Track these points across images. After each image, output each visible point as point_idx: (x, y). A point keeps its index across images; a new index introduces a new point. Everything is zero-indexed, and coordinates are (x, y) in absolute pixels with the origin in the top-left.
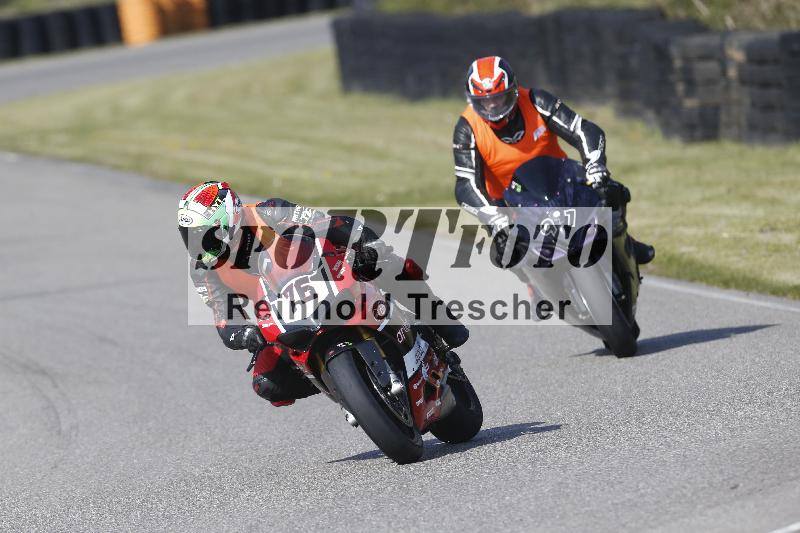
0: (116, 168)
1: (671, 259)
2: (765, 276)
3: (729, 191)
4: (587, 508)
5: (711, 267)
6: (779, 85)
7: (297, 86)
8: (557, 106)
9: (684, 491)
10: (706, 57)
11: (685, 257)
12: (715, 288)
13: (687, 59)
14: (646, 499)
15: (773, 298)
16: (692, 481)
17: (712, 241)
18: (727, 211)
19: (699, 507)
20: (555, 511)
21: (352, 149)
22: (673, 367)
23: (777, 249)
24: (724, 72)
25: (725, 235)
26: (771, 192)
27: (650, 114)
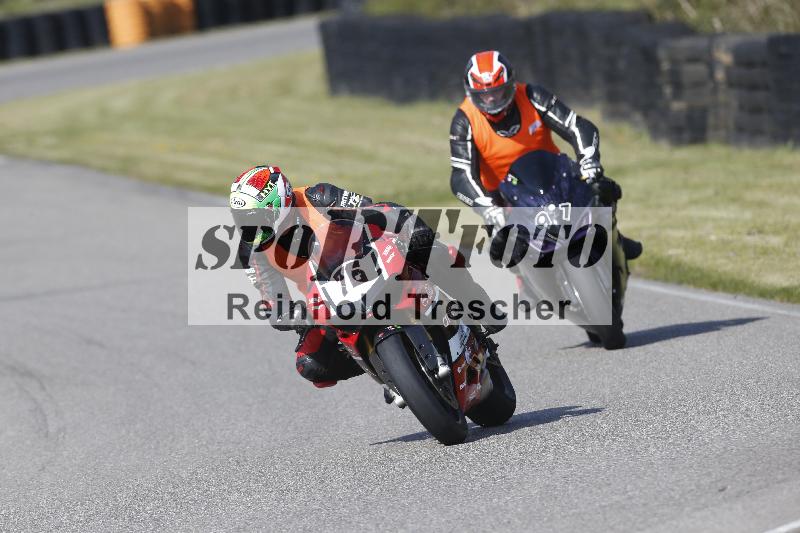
0: (103, 170)
1: (659, 262)
2: (753, 277)
3: (717, 193)
4: (574, 511)
5: (699, 270)
6: (767, 88)
7: (285, 89)
8: (553, 102)
9: (672, 493)
10: (694, 59)
11: (673, 260)
12: (703, 290)
13: (674, 62)
14: (634, 501)
15: (761, 300)
16: (681, 483)
17: (699, 243)
18: (714, 213)
19: (687, 509)
20: (543, 513)
21: (339, 151)
22: (661, 369)
23: (765, 252)
24: (711, 75)
25: (713, 238)
26: (759, 195)
27: (638, 117)
